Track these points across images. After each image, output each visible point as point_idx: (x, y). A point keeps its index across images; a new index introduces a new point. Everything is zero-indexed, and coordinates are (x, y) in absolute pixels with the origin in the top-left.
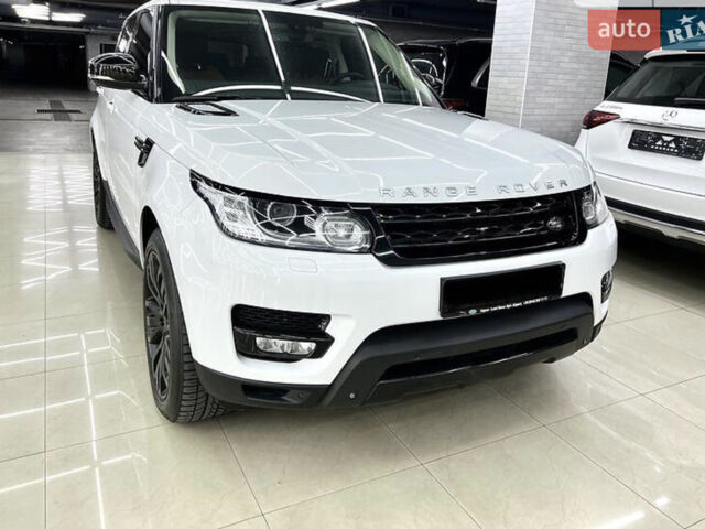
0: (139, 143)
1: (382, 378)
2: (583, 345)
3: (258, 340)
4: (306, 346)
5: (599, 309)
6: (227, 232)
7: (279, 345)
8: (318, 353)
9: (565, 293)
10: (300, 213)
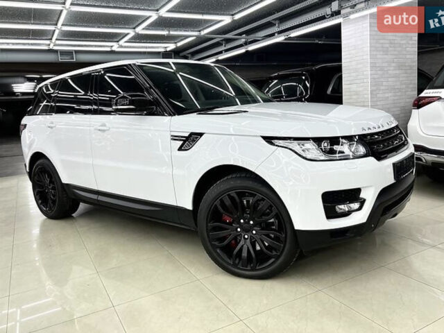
0: (175, 138)
3: (337, 207)
4: (356, 206)
8: (360, 208)
10: (332, 144)
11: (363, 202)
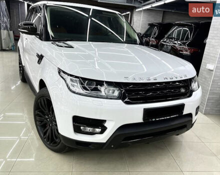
0: (38, 55)
1: (123, 141)
2: (188, 130)
3: (82, 128)
4: (98, 130)
5: (194, 118)
6: (71, 90)
7: (89, 129)
8: (102, 133)
9: (184, 113)
10: (97, 85)
11: (104, 129)
